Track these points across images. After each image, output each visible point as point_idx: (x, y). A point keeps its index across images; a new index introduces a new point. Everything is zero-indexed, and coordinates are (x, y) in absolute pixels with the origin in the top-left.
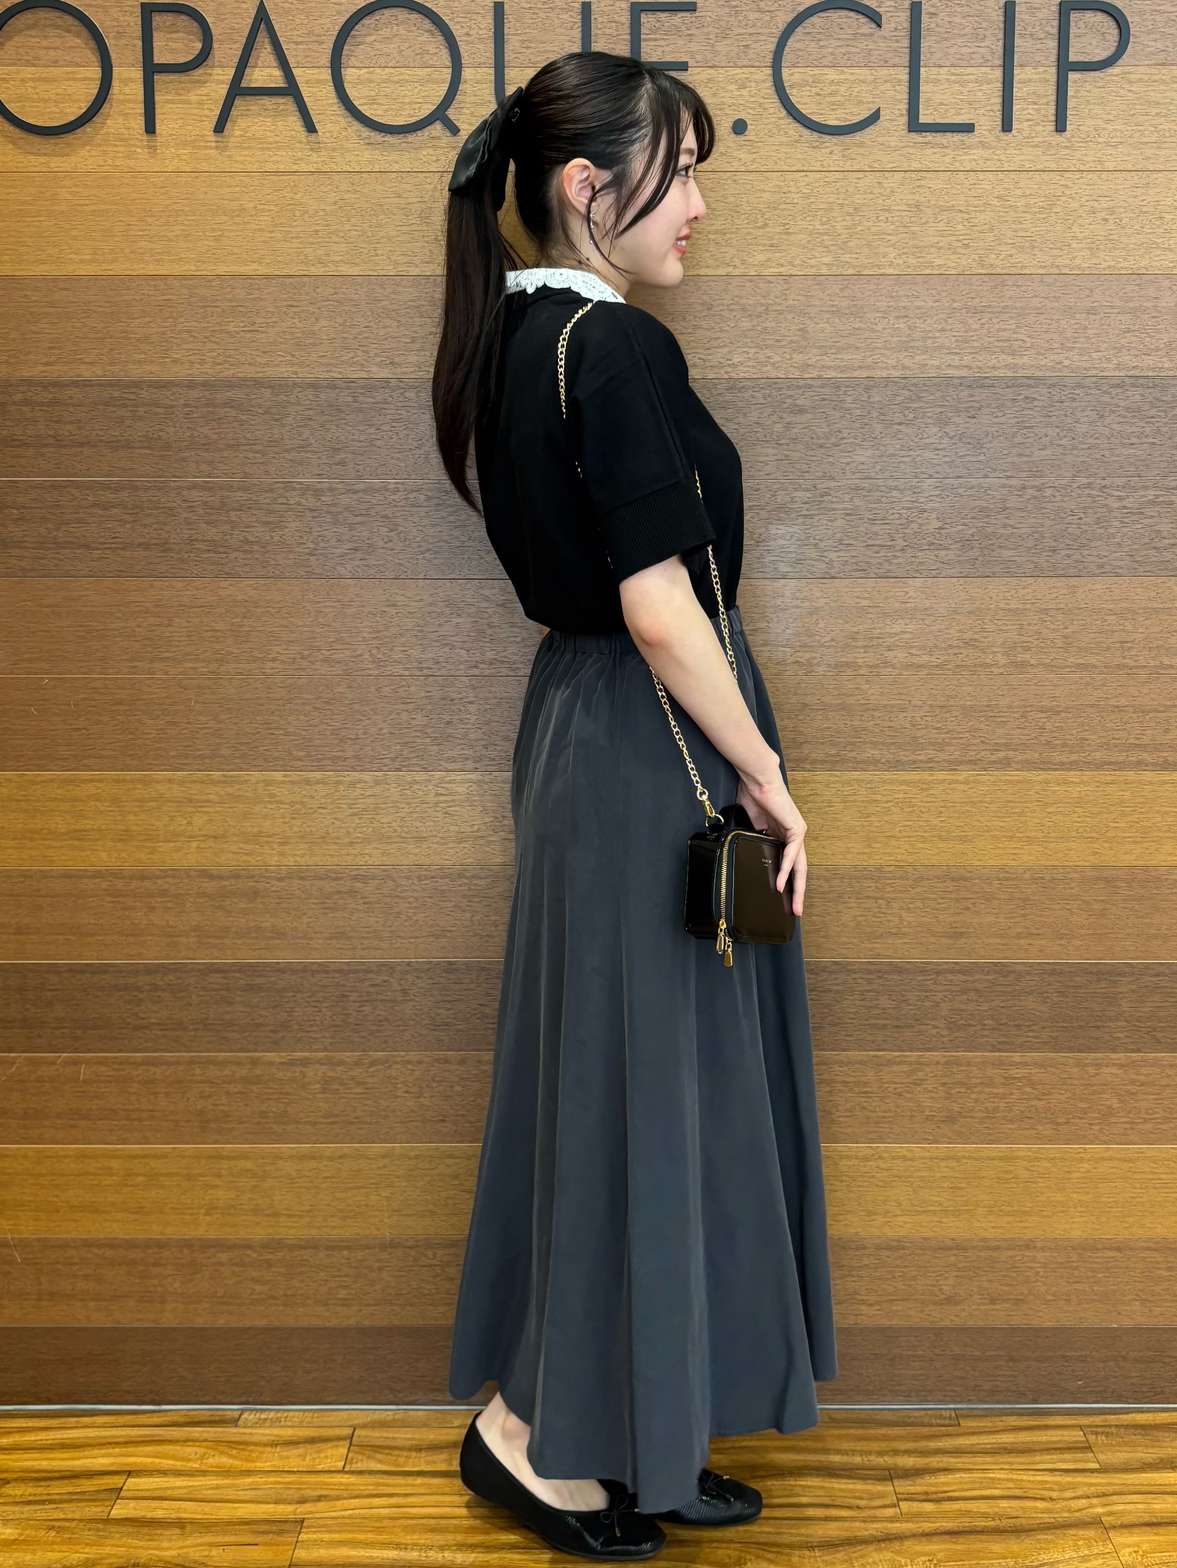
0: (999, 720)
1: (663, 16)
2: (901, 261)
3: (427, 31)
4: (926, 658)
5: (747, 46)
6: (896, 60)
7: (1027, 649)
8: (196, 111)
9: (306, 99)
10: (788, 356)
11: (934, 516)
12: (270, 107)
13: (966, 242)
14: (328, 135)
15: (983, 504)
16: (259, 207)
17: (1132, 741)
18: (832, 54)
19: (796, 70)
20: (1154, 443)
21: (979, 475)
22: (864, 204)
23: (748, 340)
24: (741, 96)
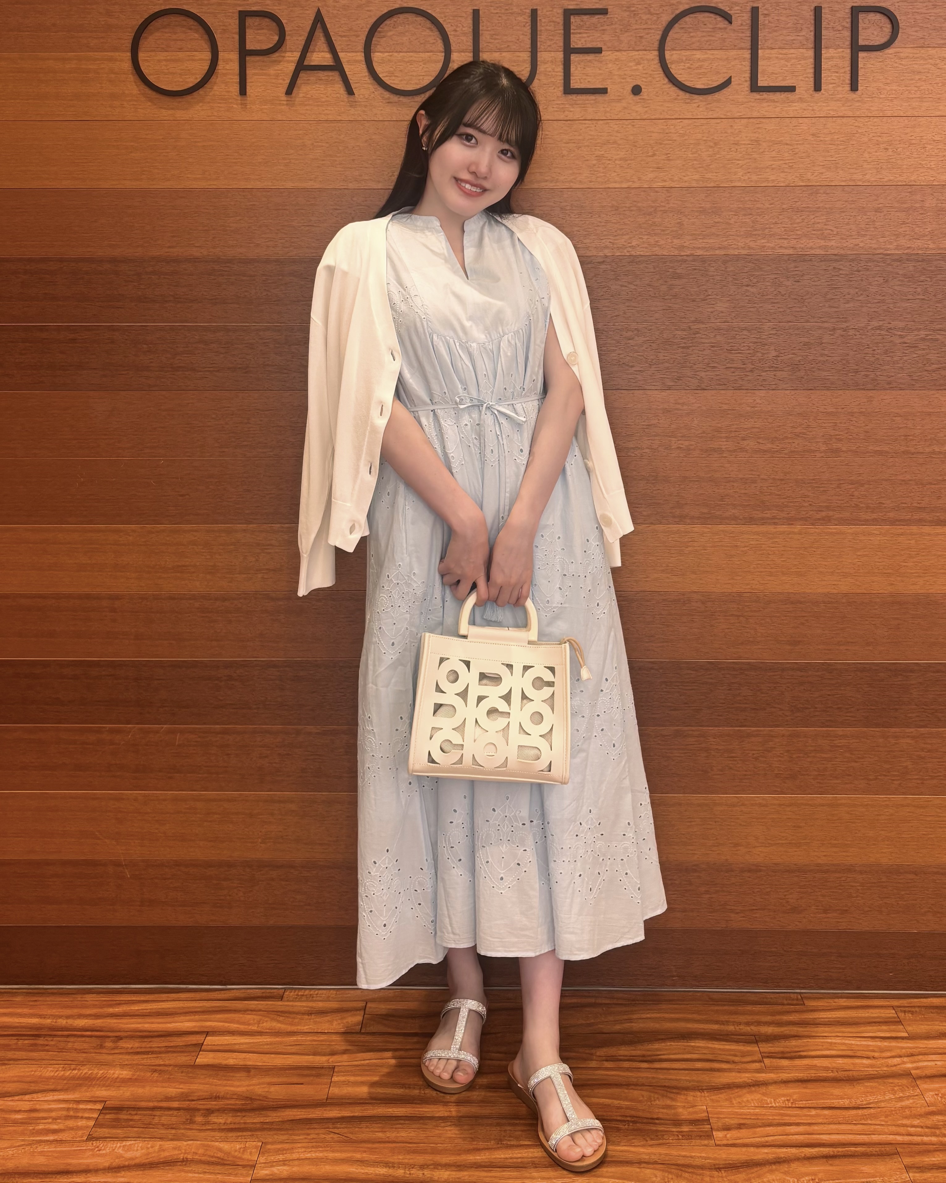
0: (822, 489)
1: (585, 18)
2: (746, 178)
3: (429, 28)
4: (769, 446)
5: (641, 37)
6: (743, 45)
7: (840, 440)
8: (274, 81)
9: (347, 73)
10: (670, 241)
11: (772, 348)
12: (323, 78)
13: (791, 164)
14: (361, 96)
15: (806, 340)
16: (315, 144)
17: (915, 505)
18: (699, 41)
19: (675, 52)
20: (923, 299)
21: (802, 321)
22: (721, 140)
23: (643, 230)
24: (637, 69)
